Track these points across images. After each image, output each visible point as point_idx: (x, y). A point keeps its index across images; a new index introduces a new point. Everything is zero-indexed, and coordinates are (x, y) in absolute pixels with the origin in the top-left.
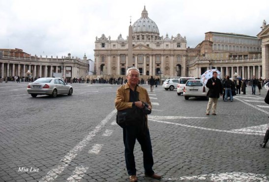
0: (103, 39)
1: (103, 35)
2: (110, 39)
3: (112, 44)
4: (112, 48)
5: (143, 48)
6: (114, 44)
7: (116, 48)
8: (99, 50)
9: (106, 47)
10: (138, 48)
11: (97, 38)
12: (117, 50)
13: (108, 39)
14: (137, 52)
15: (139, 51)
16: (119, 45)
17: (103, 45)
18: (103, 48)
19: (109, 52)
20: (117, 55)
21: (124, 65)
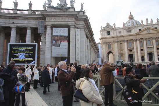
0: (108, 27)
1: (108, 24)
2: (115, 26)
3: (118, 31)
4: (118, 35)
5: (152, 31)
6: (119, 30)
7: (122, 34)
8: (105, 38)
9: (112, 35)
10: (146, 32)
11: (101, 27)
12: (123, 36)
13: (113, 27)
14: (145, 35)
15: (147, 35)
16: (125, 31)
17: (109, 33)
18: (109, 36)
19: (116, 39)
20: (124, 41)
21: (131, 51)
